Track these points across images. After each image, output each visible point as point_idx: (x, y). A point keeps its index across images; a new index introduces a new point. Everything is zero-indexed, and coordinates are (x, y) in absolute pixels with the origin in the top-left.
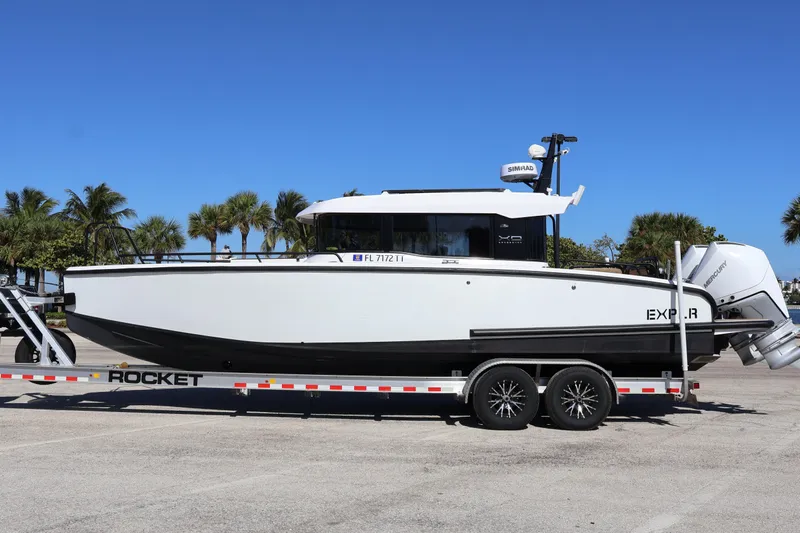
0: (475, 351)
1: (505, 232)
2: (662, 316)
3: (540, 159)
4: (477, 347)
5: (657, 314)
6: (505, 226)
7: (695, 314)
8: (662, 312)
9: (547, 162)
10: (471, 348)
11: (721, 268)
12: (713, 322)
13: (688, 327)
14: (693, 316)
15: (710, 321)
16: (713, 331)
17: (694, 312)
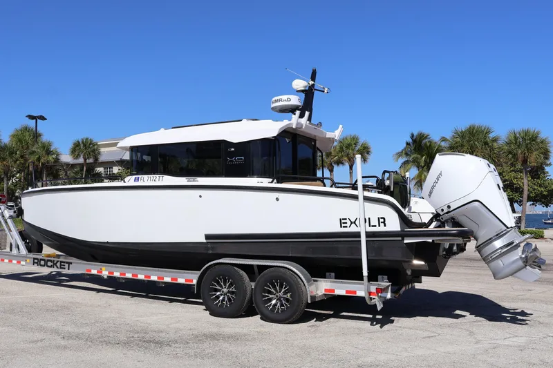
0: (210, 252)
1: (232, 154)
2: (353, 225)
3: (302, 91)
4: (213, 249)
5: (349, 223)
6: (233, 149)
7: (384, 222)
8: (353, 221)
9: (309, 93)
10: (208, 249)
11: (438, 179)
12: (402, 231)
13: (368, 235)
14: (382, 225)
15: (399, 229)
16: (403, 240)
17: (383, 221)
